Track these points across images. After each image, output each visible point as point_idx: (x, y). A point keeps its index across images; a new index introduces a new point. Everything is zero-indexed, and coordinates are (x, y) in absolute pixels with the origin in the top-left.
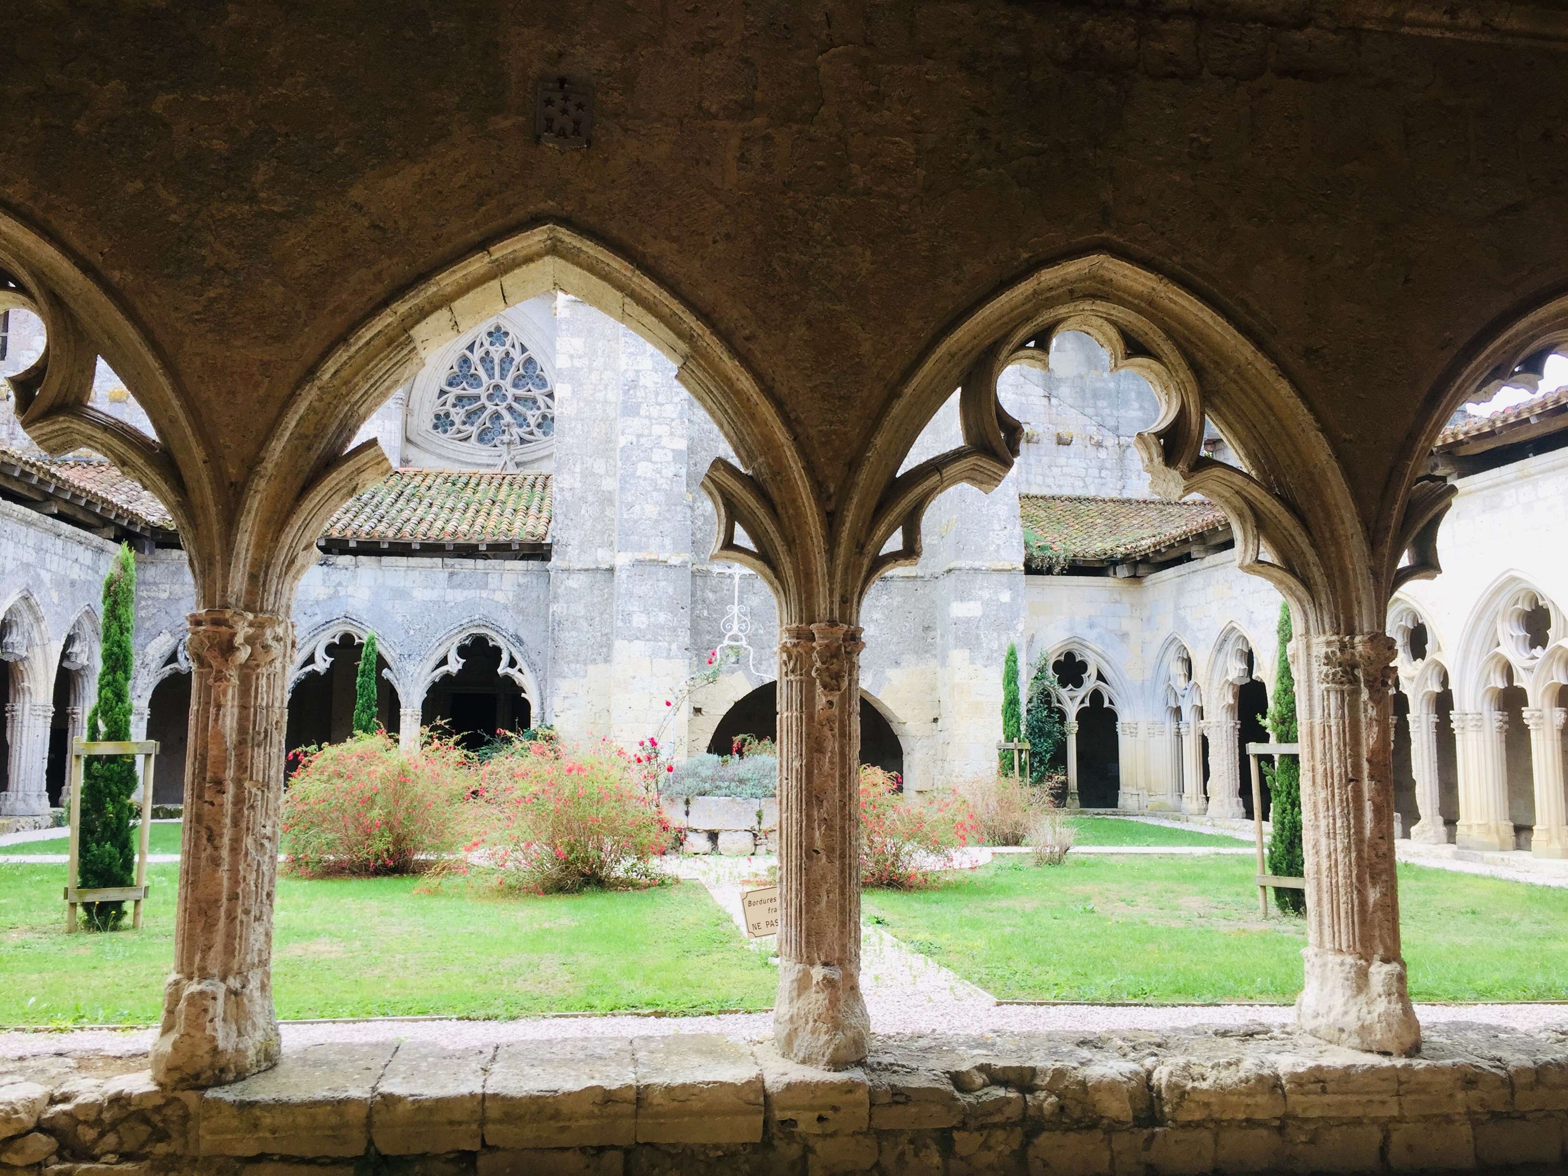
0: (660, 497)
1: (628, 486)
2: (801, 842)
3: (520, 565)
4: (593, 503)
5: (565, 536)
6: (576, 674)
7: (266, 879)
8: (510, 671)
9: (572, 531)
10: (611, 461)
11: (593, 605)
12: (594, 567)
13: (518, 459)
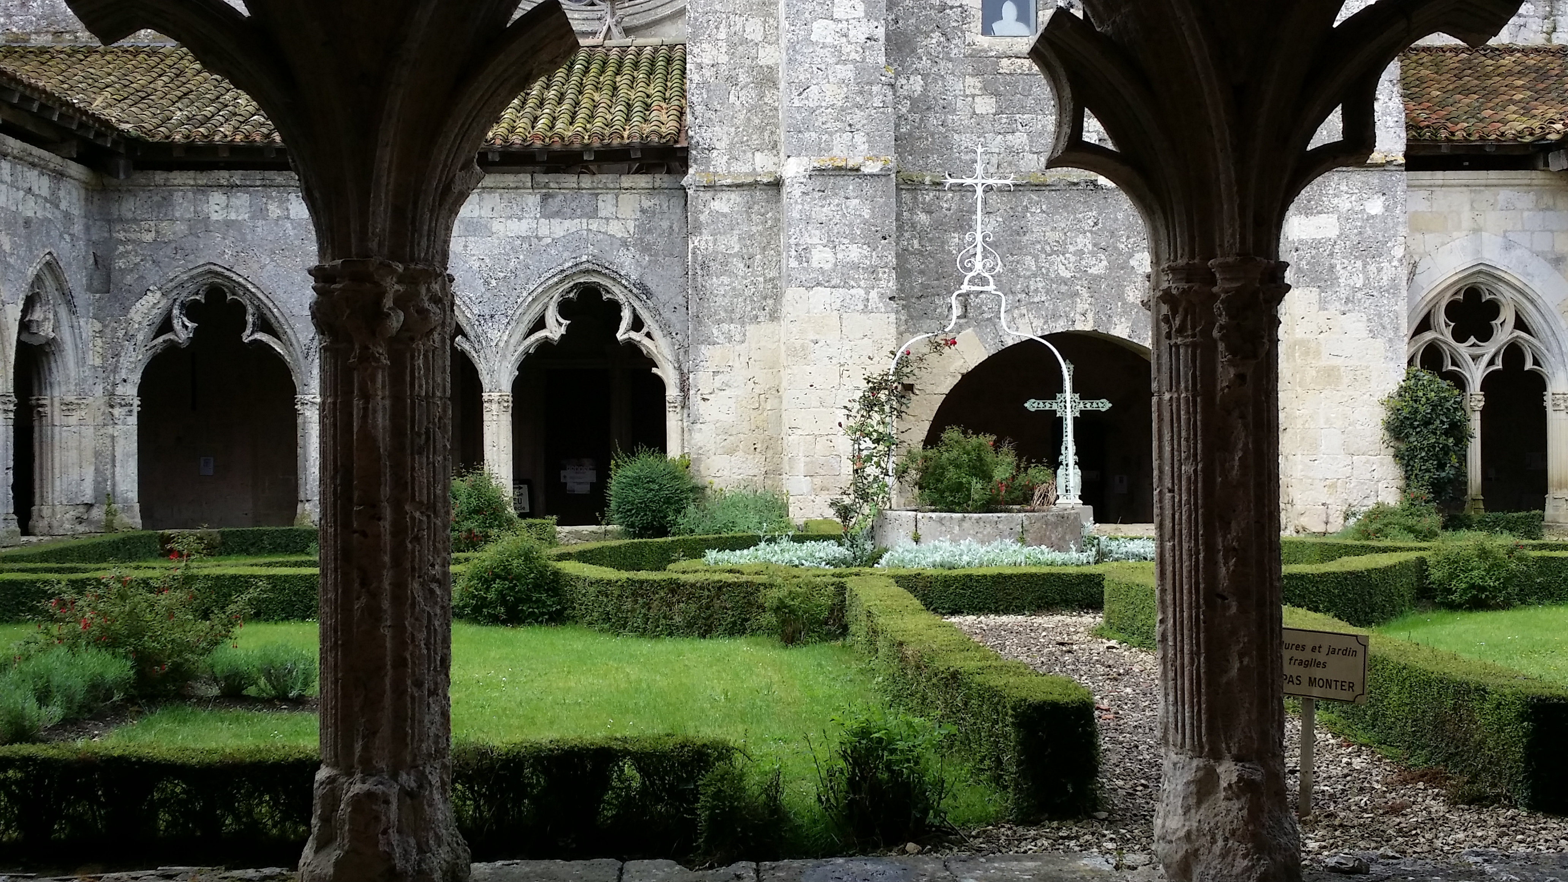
0: (847, 72)
1: (798, 57)
2: (1197, 584)
3: (643, 181)
4: (746, 86)
5: (708, 135)
6: (730, 339)
7: (439, 637)
8: (634, 335)
9: (717, 129)
10: (771, 21)
11: (751, 237)
12: (750, 180)
13: (628, 22)
